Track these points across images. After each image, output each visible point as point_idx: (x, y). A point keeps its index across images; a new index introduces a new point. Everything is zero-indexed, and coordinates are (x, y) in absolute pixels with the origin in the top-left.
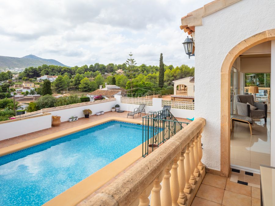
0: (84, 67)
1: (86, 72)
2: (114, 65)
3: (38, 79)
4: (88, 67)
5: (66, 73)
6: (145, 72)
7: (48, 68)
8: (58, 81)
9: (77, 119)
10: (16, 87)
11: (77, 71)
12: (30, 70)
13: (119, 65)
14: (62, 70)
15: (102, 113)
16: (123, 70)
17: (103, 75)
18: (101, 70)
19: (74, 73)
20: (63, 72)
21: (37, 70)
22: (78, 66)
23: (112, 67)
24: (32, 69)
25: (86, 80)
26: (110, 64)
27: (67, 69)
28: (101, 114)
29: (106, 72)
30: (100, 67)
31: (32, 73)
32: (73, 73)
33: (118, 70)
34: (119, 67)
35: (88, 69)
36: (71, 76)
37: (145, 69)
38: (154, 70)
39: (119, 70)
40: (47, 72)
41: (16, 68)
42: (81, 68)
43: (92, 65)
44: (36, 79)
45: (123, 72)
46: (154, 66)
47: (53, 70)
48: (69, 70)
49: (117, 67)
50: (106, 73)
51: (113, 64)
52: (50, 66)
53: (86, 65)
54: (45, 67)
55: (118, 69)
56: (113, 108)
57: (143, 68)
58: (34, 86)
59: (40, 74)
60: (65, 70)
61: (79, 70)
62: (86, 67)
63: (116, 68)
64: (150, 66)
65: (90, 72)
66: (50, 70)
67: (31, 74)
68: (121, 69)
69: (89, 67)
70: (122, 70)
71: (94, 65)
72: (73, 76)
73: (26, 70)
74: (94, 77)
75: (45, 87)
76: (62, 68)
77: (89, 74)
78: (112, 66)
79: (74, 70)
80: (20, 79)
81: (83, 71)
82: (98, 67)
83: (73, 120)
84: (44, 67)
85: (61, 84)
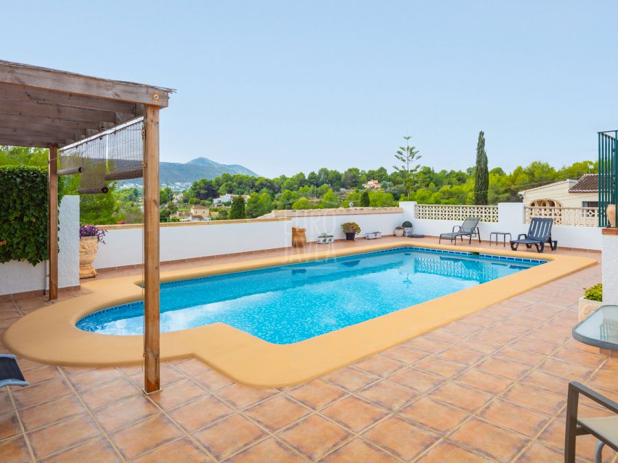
0: (298, 176)
1: (301, 188)
2: (360, 172)
3: (215, 201)
4: (304, 177)
5: (265, 189)
6: (432, 185)
7: (231, 179)
8: (251, 205)
9: (333, 241)
10: (180, 215)
11: (285, 184)
12: (202, 185)
13: (370, 171)
14: (257, 183)
15: (378, 236)
16: (379, 182)
17: (336, 193)
18: (331, 182)
19: (279, 190)
20: (257, 189)
21: (213, 184)
22: (287, 176)
23: (354, 177)
24: (204, 183)
25: (303, 203)
26: (350, 170)
27: (264, 183)
28: (376, 236)
29: (343, 186)
30: (330, 176)
31: (205, 190)
32: (276, 190)
33: (369, 183)
34: (371, 176)
35: (305, 181)
36: (273, 196)
37: (431, 179)
38: (454, 180)
39: (371, 183)
40: (230, 187)
41: (178, 183)
42: (292, 179)
43: (313, 173)
44: (212, 201)
45: (379, 186)
46: (452, 172)
47: (240, 183)
48: (268, 184)
49: (367, 175)
50: (342, 190)
51: (357, 170)
52: (234, 176)
53: (301, 174)
54: (228, 178)
55: (369, 180)
56: (398, 228)
57: (427, 176)
58: (210, 214)
59: (219, 191)
60: (262, 184)
61: (288, 183)
62: (300, 178)
63: (364, 177)
64: (444, 172)
65: (309, 187)
66: (235, 184)
67: (203, 192)
68: (374, 179)
69: (307, 178)
70: (377, 181)
71: (317, 173)
72: (276, 196)
73: (196, 185)
74: (318, 197)
75: (234, 210)
76: (256, 180)
77: (307, 191)
78: (354, 172)
79: (278, 183)
80: (186, 201)
81: (296, 186)
82: (326, 176)
83: (325, 241)
84: (225, 178)
85: (257, 211)
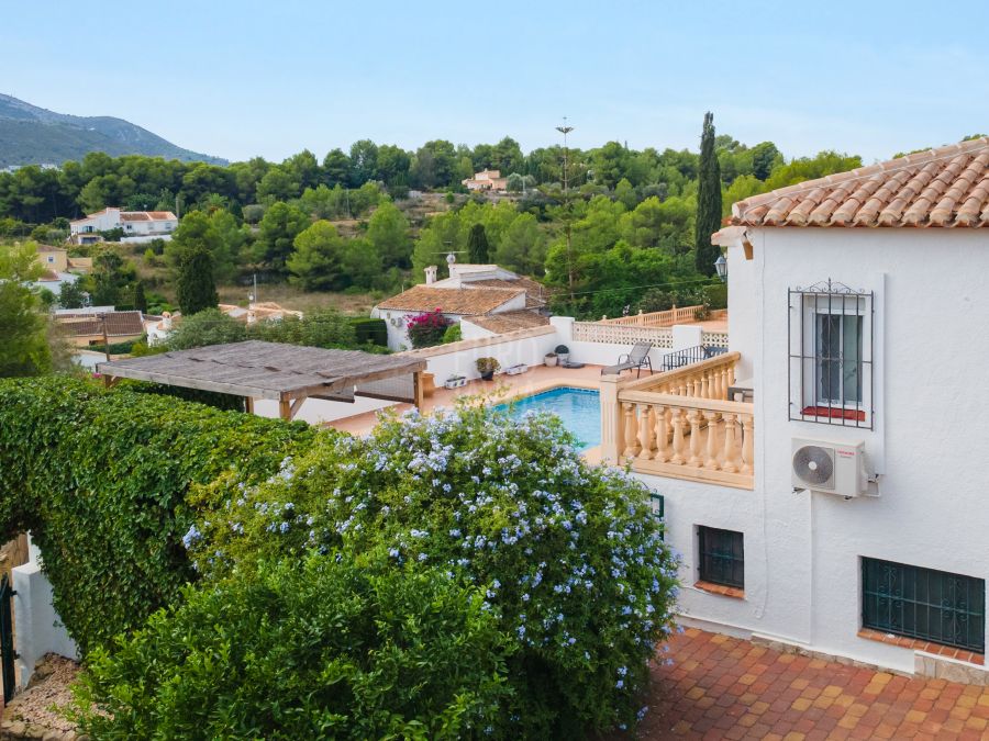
0: (298, 160)
1: (308, 190)
2: (456, 149)
3: (77, 227)
4: (315, 162)
6: (624, 184)
7: (114, 169)
11: (265, 182)
12: (26, 181)
13: (480, 147)
14: (189, 178)
16: (503, 175)
17: (399, 202)
18: (385, 175)
19: (250, 198)
20: (191, 192)
21: (59, 179)
22: (268, 160)
23: (441, 162)
24: (32, 177)
25: (321, 234)
26: (431, 146)
27: (210, 176)
29: (417, 186)
30: (381, 160)
31: (36, 195)
32: (242, 195)
33: (479, 177)
34: (483, 159)
35: (316, 170)
36: (237, 212)
37: (623, 170)
38: (672, 171)
39: (484, 178)
40: (112, 189)
42: (281, 167)
43: (337, 153)
44: (65, 226)
45: (503, 184)
46: (669, 153)
47: (141, 178)
48: (221, 181)
49: (471, 156)
50: (414, 194)
51: (447, 146)
52: (123, 160)
53: (307, 154)
54: (103, 167)
55: (478, 170)
57: (613, 162)
59: (79, 199)
60: (201, 181)
61: (274, 180)
62: (305, 163)
63: (465, 164)
64: (651, 153)
65: (331, 187)
66: (125, 180)
67: (28, 200)
68: (490, 167)
69: (320, 163)
70: (497, 174)
71: (347, 152)
72: (248, 210)
74: (355, 216)
76: (186, 170)
77: (326, 198)
78: (442, 152)
79: (246, 177)
81: (295, 185)
82: (370, 161)
84: (94, 165)
